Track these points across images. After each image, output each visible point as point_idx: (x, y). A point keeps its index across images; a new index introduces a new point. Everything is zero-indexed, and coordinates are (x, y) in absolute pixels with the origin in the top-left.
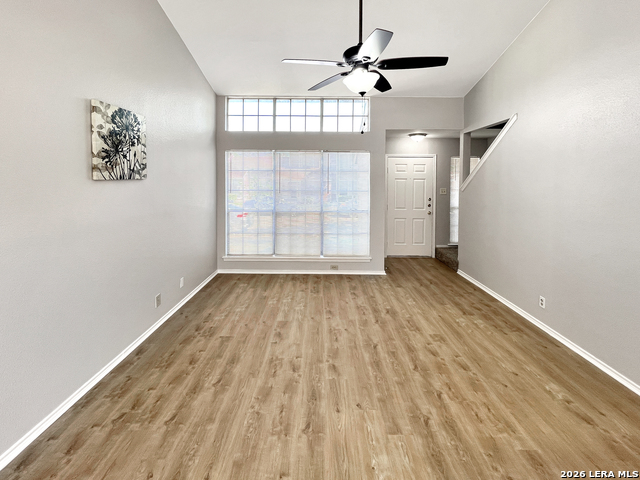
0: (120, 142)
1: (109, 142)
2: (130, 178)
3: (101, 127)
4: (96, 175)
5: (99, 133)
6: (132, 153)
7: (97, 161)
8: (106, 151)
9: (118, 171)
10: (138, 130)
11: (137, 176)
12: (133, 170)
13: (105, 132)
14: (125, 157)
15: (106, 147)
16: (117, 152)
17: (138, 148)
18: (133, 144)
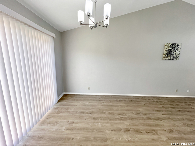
0: (171, 51)
1: (168, 52)
2: (173, 59)
3: (167, 49)
4: (164, 59)
5: (166, 50)
6: (175, 54)
7: (164, 56)
8: (167, 54)
9: (169, 58)
10: (178, 48)
11: (175, 59)
12: (174, 58)
13: (167, 50)
14: (172, 54)
15: (167, 53)
16: (170, 53)
17: (177, 52)
18: (175, 51)
